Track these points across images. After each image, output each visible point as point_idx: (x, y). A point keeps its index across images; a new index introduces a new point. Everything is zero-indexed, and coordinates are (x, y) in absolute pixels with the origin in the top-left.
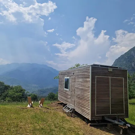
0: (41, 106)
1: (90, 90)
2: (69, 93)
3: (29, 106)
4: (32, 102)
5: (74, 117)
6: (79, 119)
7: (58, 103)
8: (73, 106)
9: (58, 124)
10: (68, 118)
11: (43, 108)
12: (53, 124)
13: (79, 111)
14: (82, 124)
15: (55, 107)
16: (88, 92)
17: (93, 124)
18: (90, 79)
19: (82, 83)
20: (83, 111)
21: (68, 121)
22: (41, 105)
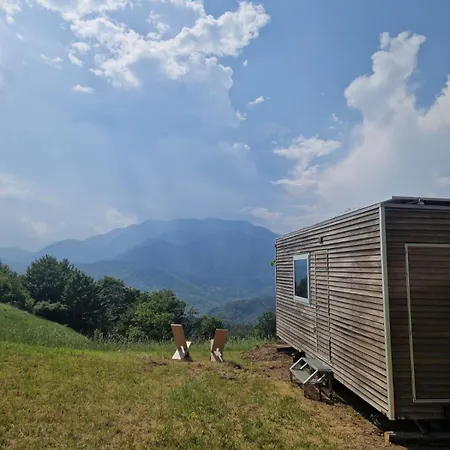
0: (217, 358)
1: (383, 302)
2: (311, 313)
3: (177, 356)
4: (188, 344)
5: (332, 404)
6: (349, 413)
7: (279, 350)
8: (327, 359)
9: (260, 425)
10: (306, 405)
11: (221, 365)
12: (239, 426)
13: (350, 382)
14: (359, 430)
15: (267, 363)
16: (377, 307)
17: (403, 435)
18: (381, 258)
19: (354, 275)
20: (362, 381)
21: (305, 415)
22: (218, 353)
